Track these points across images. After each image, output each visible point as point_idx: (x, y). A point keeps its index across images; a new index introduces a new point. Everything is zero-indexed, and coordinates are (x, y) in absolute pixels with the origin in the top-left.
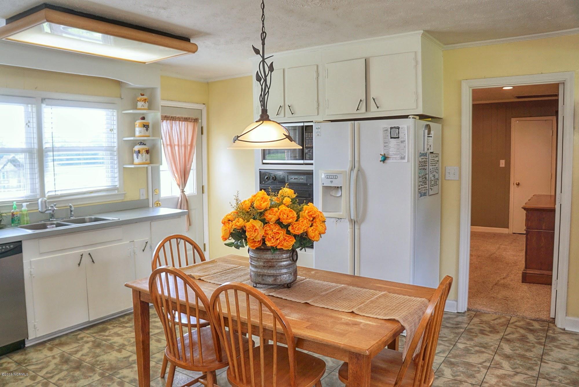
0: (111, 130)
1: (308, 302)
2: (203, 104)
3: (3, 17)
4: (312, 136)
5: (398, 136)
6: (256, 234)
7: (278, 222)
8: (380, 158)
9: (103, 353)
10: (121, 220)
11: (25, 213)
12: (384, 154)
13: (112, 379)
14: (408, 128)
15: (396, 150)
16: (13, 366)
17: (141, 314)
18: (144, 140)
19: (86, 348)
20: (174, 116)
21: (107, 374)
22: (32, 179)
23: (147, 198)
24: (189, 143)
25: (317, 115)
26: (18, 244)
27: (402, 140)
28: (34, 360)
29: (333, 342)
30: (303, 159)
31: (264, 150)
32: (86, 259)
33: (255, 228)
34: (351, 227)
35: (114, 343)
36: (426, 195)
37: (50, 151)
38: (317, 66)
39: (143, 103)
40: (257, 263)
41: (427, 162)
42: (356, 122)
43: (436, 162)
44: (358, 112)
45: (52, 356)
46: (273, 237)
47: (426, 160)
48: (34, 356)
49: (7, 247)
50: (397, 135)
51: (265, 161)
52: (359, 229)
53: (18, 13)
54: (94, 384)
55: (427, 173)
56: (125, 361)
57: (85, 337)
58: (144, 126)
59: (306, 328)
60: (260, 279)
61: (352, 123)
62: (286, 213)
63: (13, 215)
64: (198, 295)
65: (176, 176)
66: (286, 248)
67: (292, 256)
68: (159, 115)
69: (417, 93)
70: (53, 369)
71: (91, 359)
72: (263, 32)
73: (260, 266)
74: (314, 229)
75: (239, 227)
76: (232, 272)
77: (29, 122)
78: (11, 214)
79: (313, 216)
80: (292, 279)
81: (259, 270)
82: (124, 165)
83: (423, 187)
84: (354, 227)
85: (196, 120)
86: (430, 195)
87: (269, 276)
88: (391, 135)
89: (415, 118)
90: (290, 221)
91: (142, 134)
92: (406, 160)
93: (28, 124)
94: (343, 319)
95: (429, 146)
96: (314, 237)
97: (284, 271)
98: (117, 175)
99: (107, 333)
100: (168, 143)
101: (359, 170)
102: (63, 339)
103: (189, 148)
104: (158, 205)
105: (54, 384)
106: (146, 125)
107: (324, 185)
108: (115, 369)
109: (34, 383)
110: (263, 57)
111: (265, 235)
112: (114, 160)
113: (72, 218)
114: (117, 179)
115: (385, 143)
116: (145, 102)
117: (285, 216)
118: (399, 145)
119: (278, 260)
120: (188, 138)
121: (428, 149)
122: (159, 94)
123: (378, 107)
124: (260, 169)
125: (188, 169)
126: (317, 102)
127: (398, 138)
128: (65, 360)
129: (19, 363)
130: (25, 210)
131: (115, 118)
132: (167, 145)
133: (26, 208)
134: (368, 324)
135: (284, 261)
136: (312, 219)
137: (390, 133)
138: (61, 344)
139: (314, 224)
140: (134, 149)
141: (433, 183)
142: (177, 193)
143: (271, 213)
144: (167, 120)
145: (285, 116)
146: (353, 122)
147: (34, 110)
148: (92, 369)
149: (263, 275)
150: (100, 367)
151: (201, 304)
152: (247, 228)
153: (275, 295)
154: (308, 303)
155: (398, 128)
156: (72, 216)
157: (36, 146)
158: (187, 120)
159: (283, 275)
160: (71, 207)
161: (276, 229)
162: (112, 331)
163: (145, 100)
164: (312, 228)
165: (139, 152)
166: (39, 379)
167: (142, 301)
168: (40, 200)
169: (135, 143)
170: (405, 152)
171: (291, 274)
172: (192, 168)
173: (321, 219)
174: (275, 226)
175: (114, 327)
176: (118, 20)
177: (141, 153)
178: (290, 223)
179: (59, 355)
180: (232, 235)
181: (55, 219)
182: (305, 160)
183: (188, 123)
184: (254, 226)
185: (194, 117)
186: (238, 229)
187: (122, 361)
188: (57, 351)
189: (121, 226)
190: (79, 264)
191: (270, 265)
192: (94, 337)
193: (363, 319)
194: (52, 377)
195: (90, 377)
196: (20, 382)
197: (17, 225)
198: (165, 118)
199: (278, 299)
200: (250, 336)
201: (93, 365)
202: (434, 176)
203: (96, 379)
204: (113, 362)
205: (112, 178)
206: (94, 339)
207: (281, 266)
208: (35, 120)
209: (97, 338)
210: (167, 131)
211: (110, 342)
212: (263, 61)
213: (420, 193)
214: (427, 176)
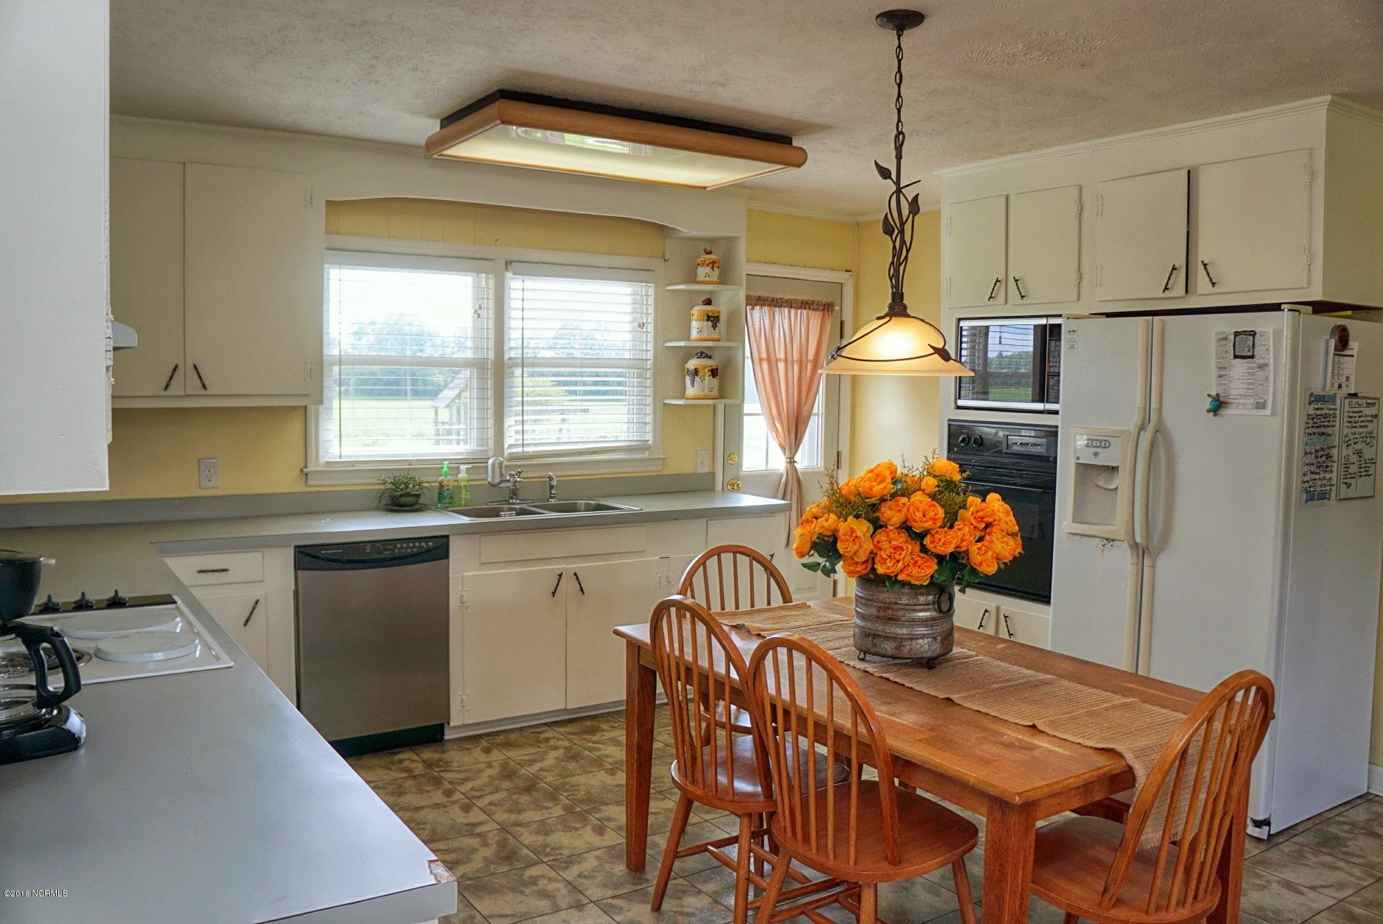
0: (641, 325)
1: (952, 697)
2: (847, 271)
3: (436, 117)
4: (1058, 349)
5: (1251, 354)
6: (856, 547)
7: (906, 527)
8: (1208, 403)
9: (579, 772)
10: (644, 511)
11: (463, 484)
12: (1218, 395)
13: (585, 819)
14: (1278, 334)
15: (1245, 386)
16: (419, 768)
17: (638, 693)
18: (710, 348)
19: (551, 758)
20: (779, 296)
21: (579, 809)
22: (482, 419)
23: (711, 470)
24: (811, 357)
25: (1075, 299)
26: (443, 541)
27: (1261, 362)
28: (455, 764)
29: (959, 771)
30: (1041, 401)
31: (960, 377)
32: (568, 585)
33: (854, 535)
34: (1134, 561)
35: (606, 756)
36: (1329, 499)
37: (516, 365)
38: (1081, 188)
39: (708, 270)
40: (865, 608)
41: (1335, 417)
42: (1156, 318)
43: (1370, 418)
44: (1167, 294)
45: (487, 762)
46: (890, 557)
47: (1331, 412)
48: (455, 756)
50: (1249, 351)
51: (960, 403)
52: (1153, 567)
53: (459, 107)
54: (550, 821)
55: (1336, 443)
56: (618, 791)
57: (553, 738)
58: (709, 318)
59: (920, 741)
60: (868, 643)
61: (1147, 321)
62: (921, 509)
63: (441, 486)
64: (729, 659)
65: (779, 426)
66: (917, 580)
67: (939, 603)
68: (742, 295)
69: (1310, 251)
70: (484, 785)
71: (555, 778)
72: (900, 133)
73: (870, 616)
74: (984, 548)
75: (829, 530)
76: (831, 629)
77: (480, 308)
78: (437, 484)
79: (986, 520)
80: (934, 651)
81: (869, 625)
82: (666, 398)
83: (1317, 477)
84: (1141, 562)
85: (827, 307)
86: (1340, 500)
87: (887, 638)
88: (1234, 349)
89: (1299, 311)
90: (928, 525)
91: (705, 335)
92: (1268, 411)
93: (479, 312)
94: (1005, 737)
95: (1343, 379)
96: (981, 564)
97: (922, 630)
98: (649, 419)
99: (596, 738)
100: (764, 355)
101: (1158, 431)
102: (513, 736)
103: (810, 366)
104: (735, 486)
105: (481, 809)
106: (713, 317)
107: (1079, 462)
108: (595, 802)
109: (448, 801)
110: (898, 183)
111: (875, 551)
112: (646, 387)
113: (553, 501)
114: (649, 428)
115: (1221, 368)
116: (713, 268)
117: (919, 515)
118: (1253, 374)
119: (907, 607)
120: (808, 345)
121: (1340, 386)
122: (742, 250)
123: (1214, 284)
124: (949, 420)
125: (805, 414)
126: (1077, 270)
127: (1252, 357)
128: (508, 773)
129: (429, 765)
130: (463, 480)
131: (651, 300)
132: (761, 360)
133: (466, 476)
134: (1053, 751)
135: (921, 611)
136: (983, 525)
137: (1234, 346)
138: (507, 745)
139: (987, 537)
140: (687, 366)
141: (1353, 469)
142: (778, 463)
143: (894, 508)
144: (763, 305)
145: (1006, 303)
146: (1150, 318)
147: (492, 283)
148: (553, 797)
149: (875, 636)
150: (569, 796)
151: (734, 675)
152: (841, 533)
153: (891, 678)
154: (951, 700)
155: (1253, 334)
156: (551, 498)
157: (491, 356)
158: (807, 306)
159: (918, 639)
160: (551, 478)
161: (900, 539)
162: (608, 735)
163: (714, 262)
164: (979, 545)
165: (696, 372)
166: (457, 796)
167: (642, 666)
168: (490, 461)
169: (688, 353)
170: (1267, 392)
171: (935, 638)
172: (815, 411)
173: (1004, 528)
174: (899, 533)
175: (614, 727)
176: (638, 108)
177: (700, 374)
178: (929, 530)
179: (499, 762)
180: (814, 546)
181: (518, 502)
182: (1047, 402)
183: (810, 312)
184: (853, 531)
185: (824, 299)
186: (825, 536)
187: (611, 791)
188: (497, 756)
189: (644, 524)
190: (554, 593)
191: (888, 614)
192: (570, 740)
193: (1049, 742)
194: (480, 797)
195: (547, 808)
196: (425, 795)
197: (448, 507)
198: (756, 301)
199: (897, 687)
200: (811, 744)
201: (556, 789)
202: (1359, 453)
203: (556, 815)
204: (593, 791)
205: (640, 425)
206: (569, 745)
207: (913, 621)
208: (491, 304)
209: (576, 744)
210: (762, 330)
211: (597, 754)
212: (899, 191)
213: (1307, 492)
214: (1335, 452)
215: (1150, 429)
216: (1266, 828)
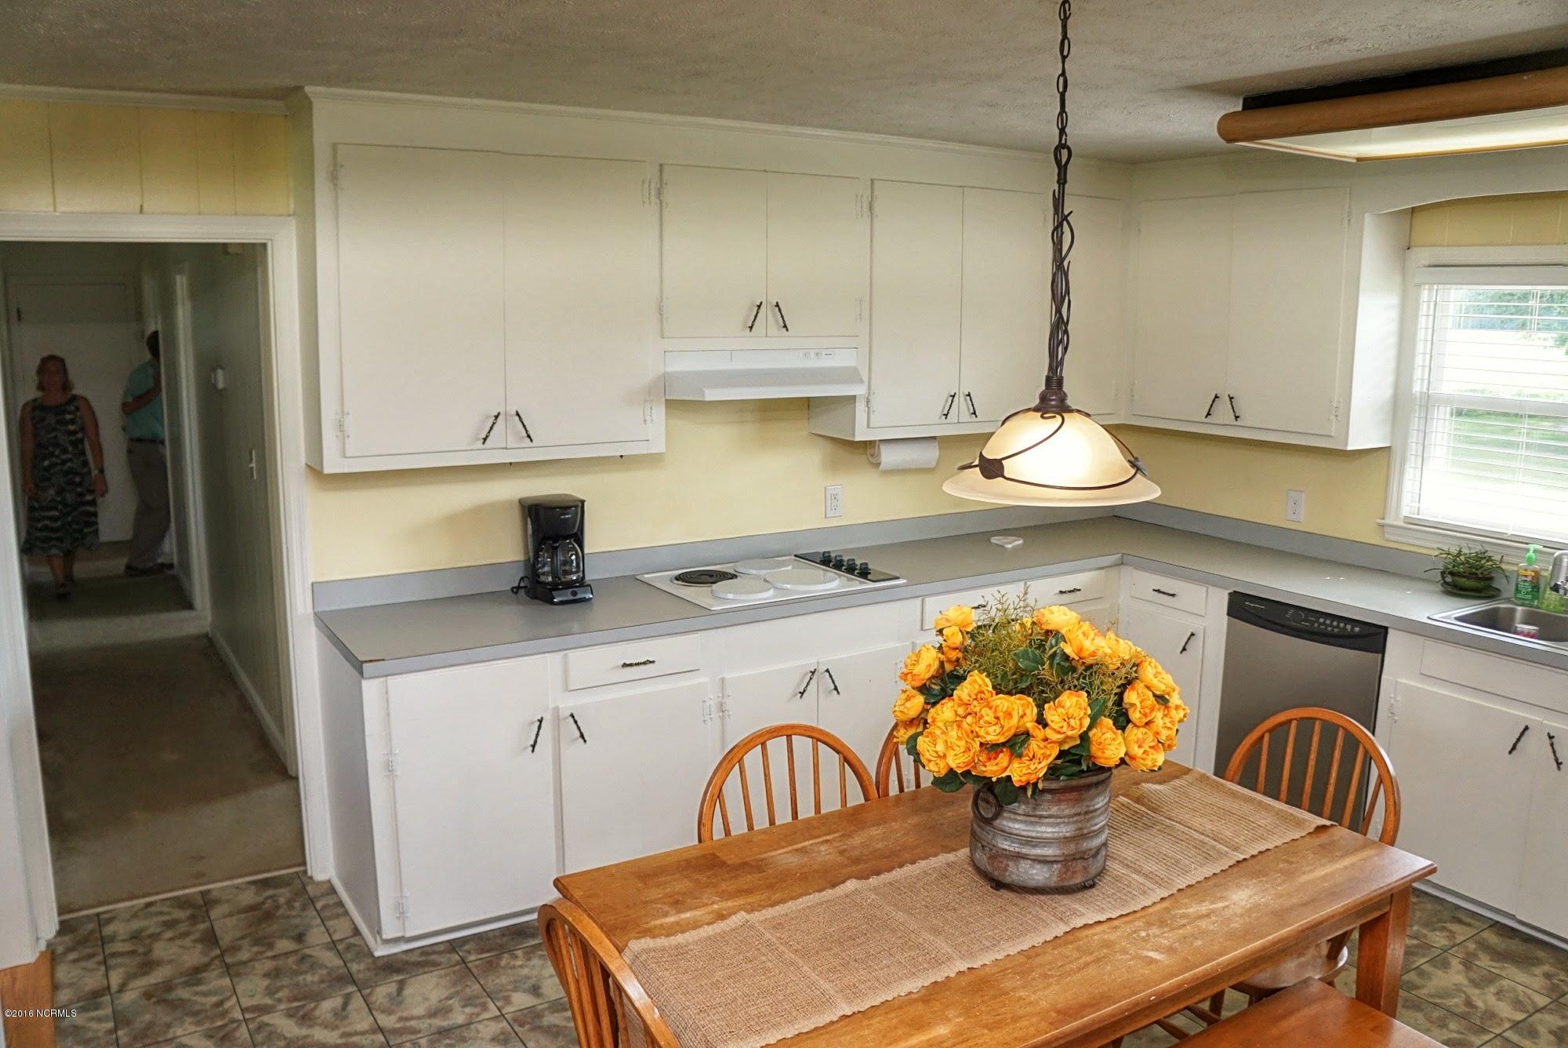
49: (1349, 627)
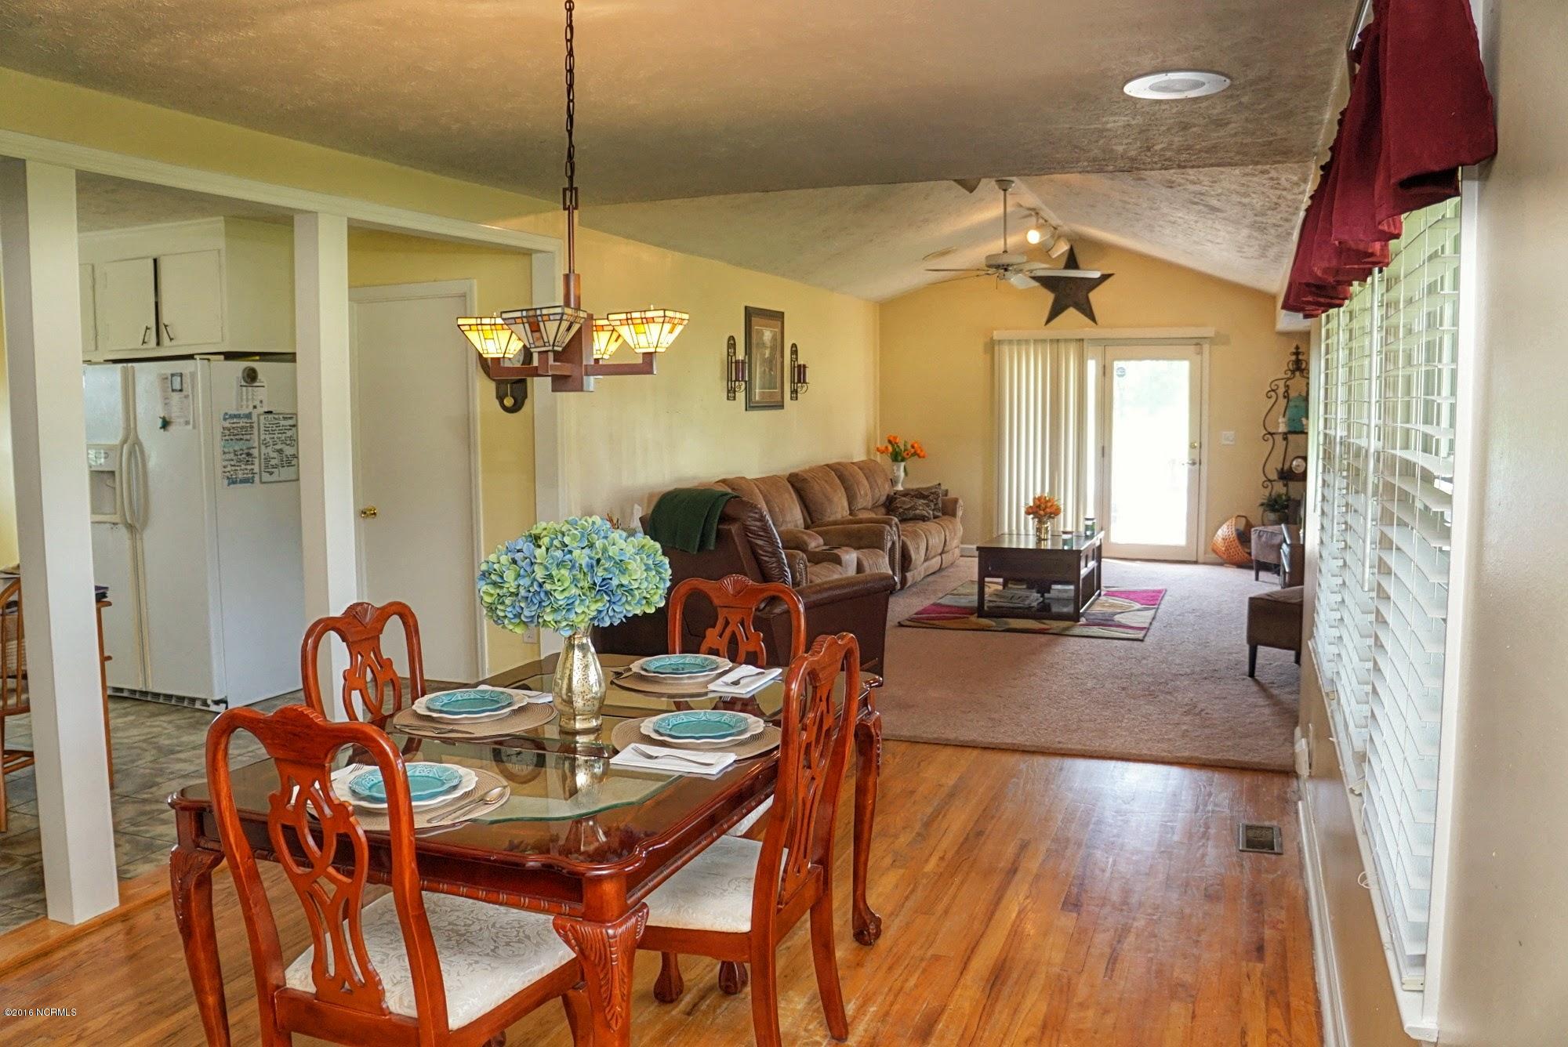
8: (159, 423)
12: (165, 417)
14: (194, 375)
15: (179, 410)
27: (186, 393)
34: (130, 538)
36: (252, 483)
38: (93, 267)
41: (252, 428)
42: (130, 364)
43: (288, 427)
44: (145, 346)
47: (248, 425)
50: (180, 387)
52: (142, 539)
55: (255, 445)
61: (124, 367)
69: (222, 317)
83: (238, 468)
84: (133, 539)
86: (264, 483)
88: (172, 385)
89: (210, 359)
92: (191, 427)
95: (257, 403)
101: (135, 443)
107: (93, 469)
115: (166, 399)
118: (182, 402)
121: (255, 407)
123: (169, 340)
127: (181, 390)
137: (172, 383)
141: (275, 462)
146: (126, 365)
155: (181, 375)
170: (190, 413)
202: (280, 451)
213: (228, 478)
214: (255, 452)
215: (130, 441)
216: (223, 706)
